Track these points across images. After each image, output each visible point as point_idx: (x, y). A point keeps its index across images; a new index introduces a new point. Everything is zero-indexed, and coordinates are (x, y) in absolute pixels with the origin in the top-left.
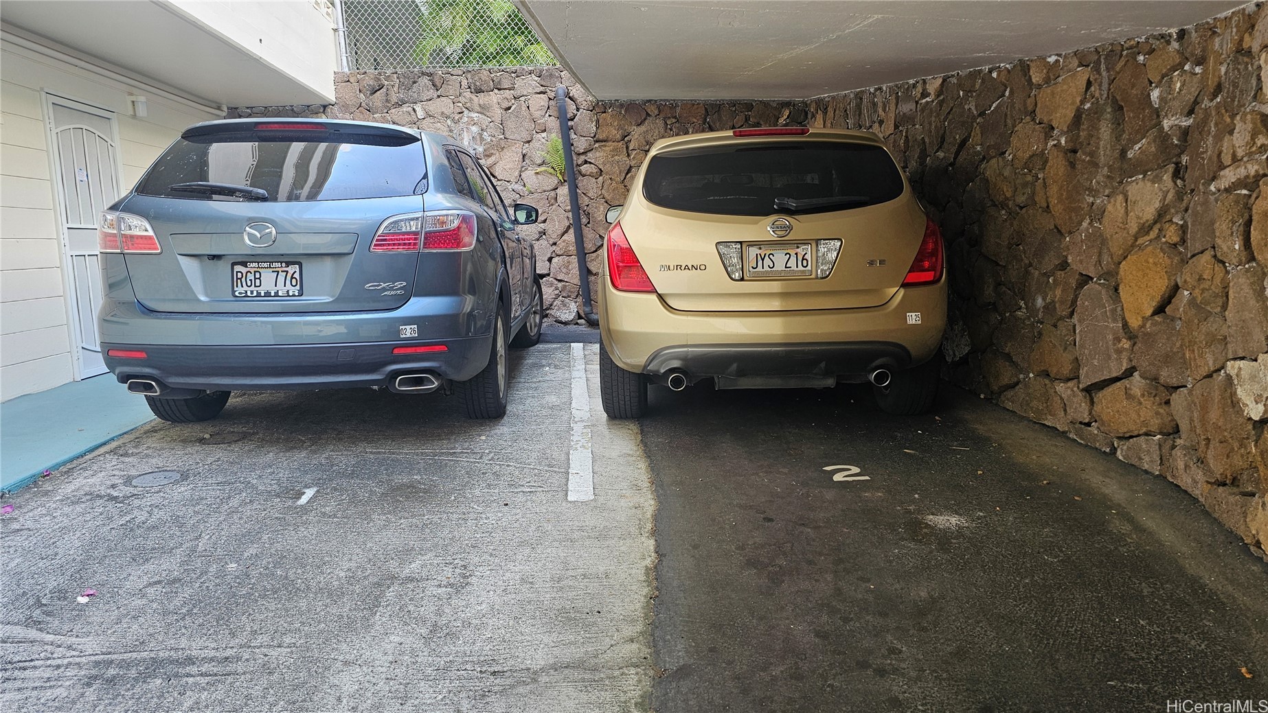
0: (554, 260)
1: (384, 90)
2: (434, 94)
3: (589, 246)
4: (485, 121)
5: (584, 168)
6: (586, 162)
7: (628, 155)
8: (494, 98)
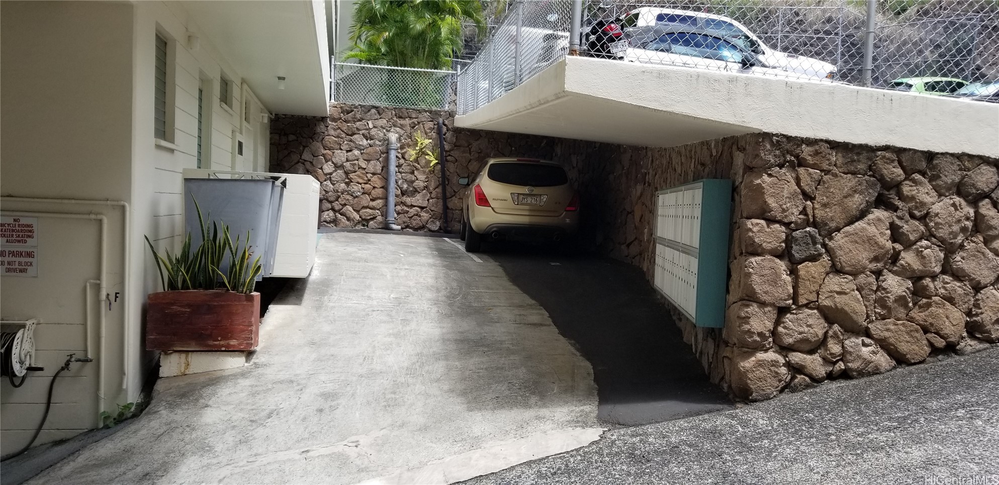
0: (431, 201)
1: (353, 113)
2: (379, 117)
3: (448, 195)
4: (402, 132)
5: (449, 158)
6: (449, 155)
7: (470, 154)
8: (407, 122)
